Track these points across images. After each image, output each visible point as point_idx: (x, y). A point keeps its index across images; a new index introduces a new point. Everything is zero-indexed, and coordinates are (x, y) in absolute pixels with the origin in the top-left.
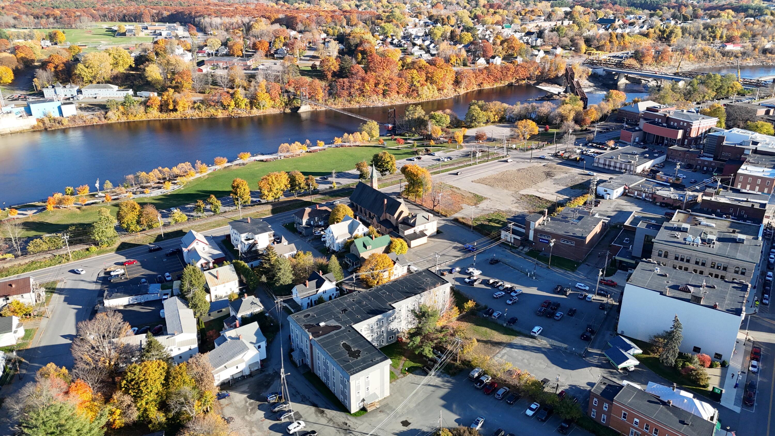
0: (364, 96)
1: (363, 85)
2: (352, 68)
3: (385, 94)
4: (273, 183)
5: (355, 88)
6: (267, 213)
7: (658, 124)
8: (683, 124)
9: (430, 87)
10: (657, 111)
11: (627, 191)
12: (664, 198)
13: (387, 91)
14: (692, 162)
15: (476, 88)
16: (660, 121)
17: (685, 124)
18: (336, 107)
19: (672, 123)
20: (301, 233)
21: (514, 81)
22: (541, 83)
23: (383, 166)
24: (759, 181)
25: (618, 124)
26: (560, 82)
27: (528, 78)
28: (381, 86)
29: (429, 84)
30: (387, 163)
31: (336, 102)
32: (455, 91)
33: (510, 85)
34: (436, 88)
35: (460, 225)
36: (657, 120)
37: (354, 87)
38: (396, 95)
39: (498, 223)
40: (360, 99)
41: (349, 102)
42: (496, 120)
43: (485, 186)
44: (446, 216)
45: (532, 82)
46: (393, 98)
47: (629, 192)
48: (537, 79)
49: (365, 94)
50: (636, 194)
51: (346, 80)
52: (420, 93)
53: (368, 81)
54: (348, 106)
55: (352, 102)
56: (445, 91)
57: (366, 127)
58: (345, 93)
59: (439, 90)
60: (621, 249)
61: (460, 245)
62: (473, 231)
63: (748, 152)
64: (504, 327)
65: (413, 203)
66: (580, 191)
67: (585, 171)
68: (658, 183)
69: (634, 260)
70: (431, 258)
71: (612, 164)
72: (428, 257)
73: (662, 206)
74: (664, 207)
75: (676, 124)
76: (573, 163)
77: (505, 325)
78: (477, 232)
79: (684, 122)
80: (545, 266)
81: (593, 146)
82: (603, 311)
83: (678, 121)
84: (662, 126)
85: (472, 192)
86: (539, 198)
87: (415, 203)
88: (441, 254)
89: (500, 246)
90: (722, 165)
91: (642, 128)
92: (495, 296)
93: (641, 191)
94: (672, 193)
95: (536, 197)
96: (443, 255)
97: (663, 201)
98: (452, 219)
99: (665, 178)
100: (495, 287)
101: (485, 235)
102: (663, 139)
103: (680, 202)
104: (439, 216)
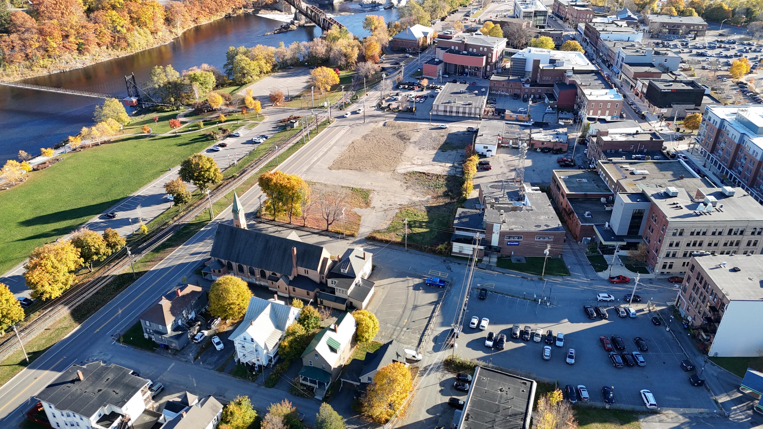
0: (49, 57)
1: (45, 40)
2: (13, 18)
3: (81, 50)
4: (55, 268)
5: (33, 47)
6: (66, 323)
7: (458, 52)
8: (483, 49)
9: (142, 31)
10: (451, 38)
11: (500, 142)
12: (543, 143)
13: (83, 44)
14: (517, 91)
15: (193, 25)
16: (457, 48)
17: (485, 49)
18: (11, 79)
19: (471, 50)
20: (167, 347)
21: (230, 11)
22: (260, 10)
23: (203, 176)
24: (609, 106)
25: (401, 55)
26: (280, 7)
27: (245, 7)
28: (72, 39)
29: (137, 27)
30: (208, 170)
31: (8, 71)
32: (171, 32)
33: (228, 17)
34: (149, 32)
35: (382, 245)
36: (453, 48)
37: (31, 46)
38: (98, 49)
39: (421, 227)
40: (46, 62)
41: (30, 68)
42: (269, 69)
43: (351, 171)
44: (352, 236)
45: (250, 11)
46: (94, 53)
47: (502, 143)
48: (254, 7)
49: (52, 54)
50: (511, 143)
51: (14, 36)
52: (130, 41)
53: (51, 34)
54: (30, 75)
55: (35, 68)
56: (160, 34)
57: (106, 110)
58: (19, 56)
59: (152, 33)
60: (595, 228)
61: (417, 281)
62: (407, 251)
63: (570, 74)
64: (609, 410)
65: (289, 226)
66: (454, 152)
67: (432, 124)
68: (520, 125)
69: (624, 241)
70: (406, 321)
71: (454, 110)
72: (400, 319)
73: (544, 152)
74: (547, 152)
75: (475, 50)
76: (410, 116)
77: (607, 406)
78: (413, 251)
79: (484, 47)
80: (536, 278)
81: (406, 89)
82: (661, 327)
83: (478, 47)
84: (463, 54)
85: (343, 185)
86: (424, 173)
87: (292, 226)
88: (410, 306)
89: (459, 264)
90: (548, 90)
91: (441, 58)
92: (547, 358)
93: (517, 139)
94: (545, 135)
95: (420, 173)
96: (415, 307)
97: (543, 146)
98: (363, 237)
99: (514, 116)
100: (527, 340)
101: (427, 252)
102: (463, 67)
103: (561, 144)
104: (343, 238)
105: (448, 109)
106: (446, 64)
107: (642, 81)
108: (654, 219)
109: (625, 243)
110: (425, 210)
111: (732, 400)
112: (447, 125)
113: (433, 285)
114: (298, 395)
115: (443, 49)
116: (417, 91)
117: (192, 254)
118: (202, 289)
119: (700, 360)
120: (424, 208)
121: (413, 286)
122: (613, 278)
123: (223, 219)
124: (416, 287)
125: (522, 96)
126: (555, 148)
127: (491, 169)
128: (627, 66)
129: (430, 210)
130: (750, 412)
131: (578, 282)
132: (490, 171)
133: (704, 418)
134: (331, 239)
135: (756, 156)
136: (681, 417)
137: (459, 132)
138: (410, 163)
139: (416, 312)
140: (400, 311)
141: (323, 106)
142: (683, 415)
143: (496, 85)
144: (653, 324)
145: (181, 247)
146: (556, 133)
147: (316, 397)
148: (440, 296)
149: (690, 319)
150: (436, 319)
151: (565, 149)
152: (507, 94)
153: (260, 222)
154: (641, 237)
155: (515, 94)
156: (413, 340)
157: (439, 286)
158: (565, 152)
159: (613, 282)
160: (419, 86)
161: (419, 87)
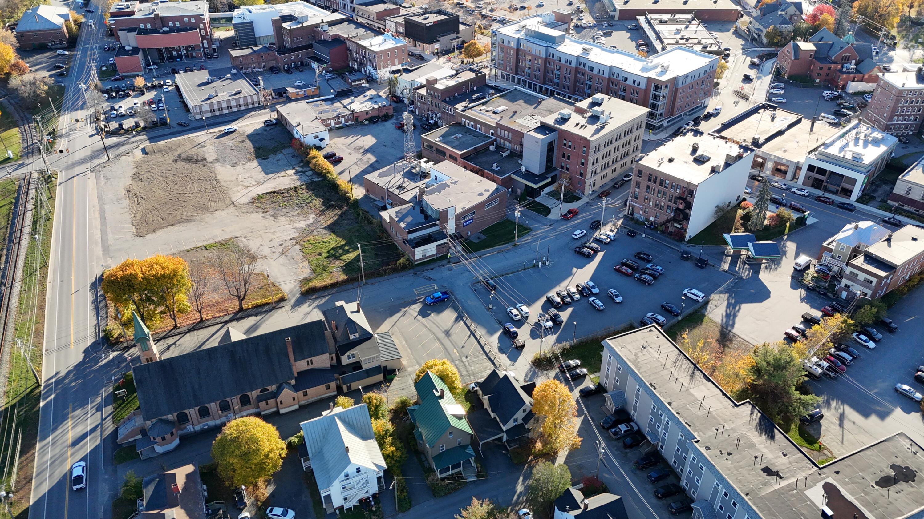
12: (367, 113)
14: (272, 63)
19: (171, 24)
35: (330, 292)
36: (142, 26)
39: (347, 252)
43: (175, 227)
44: (283, 299)
50: (333, 124)
60: (514, 176)
61: (417, 307)
62: (366, 283)
63: (326, 27)
64: (682, 320)
65: (179, 330)
66: (280, 156)
67: (210, 131)
68: (325, 100)
69: (547, 178)
70: (455, 351)
71: (224, 105)
72: (449, 353)
73: (375, 123)
74: (377, 122)
75: (177, 24)
76: (166, 131)
77: (680, 318)
78: (372, 280)
79: (189, 17)
80: (509, 246)
81: (114, 97)
82: (638, 236)
83: (180, 19)
84: (165, 32)
85: (188, 248)
86: (274, 192)
87: (185, 329)
88: (442, 336)
89: (432, 269)
90: (308, 53)
91: (134, 44)
92: (602, 308)
93: (337, 117)
94: (361, 103)
95: (269, 193)
96: (447, 333)
97: (368, 117)
98: (298, 295)
99: (301, 92)
100: (570, 303)
101: (389, 274)
102: (169, 50)
103: (385, 108)
104: (274, 308)
105: (216, 107)
106: (144, 50)
107: (392, 19)
108: (567, 145)
109: (549, 180)
110: (327, 232)
111: (730, 264)
112: (234, 126)
113: (436, 302)
114: (450, 493)
115: (130, 30)
116: (135, 97)
117: (75, 443)
118: (194, 465)
119: (684, 247)
120: (324, 231)
121: (419, 314)
122: (565, 215)
123: (57, 374)
124: (423, 313)
125: (282, 67)
126: (381, 115)
127: (342, 159)
128: (362, 7)
129: (332, 228)
130: (746, 266)
131: (544, 232)
132: (343, 162)
133: (733, 287)
134: (259, 318)
135: (571, 63)
136: (721, 295)
137: (256, 130)
138: (240, 187)
139: (454, 337)
140: (437, 344)
141: (9, 158)
142: (721, 292)
143: (244, 62)
144: (631, 238)
145: (38, 446)
146: (368, 97)
147: (469, 480)
148: (456, 309)
149: (652, 219)
150: (480, 332)
151: (391, 112)
152: (261, 70)
153: (128, 348)
154: (555, 169)
155: (271, 68)
156: (484, 365)
157: (443, 300)
158: (392, 116)
159: (568, 219)
160: (133, 88)
161: (133, 91)
